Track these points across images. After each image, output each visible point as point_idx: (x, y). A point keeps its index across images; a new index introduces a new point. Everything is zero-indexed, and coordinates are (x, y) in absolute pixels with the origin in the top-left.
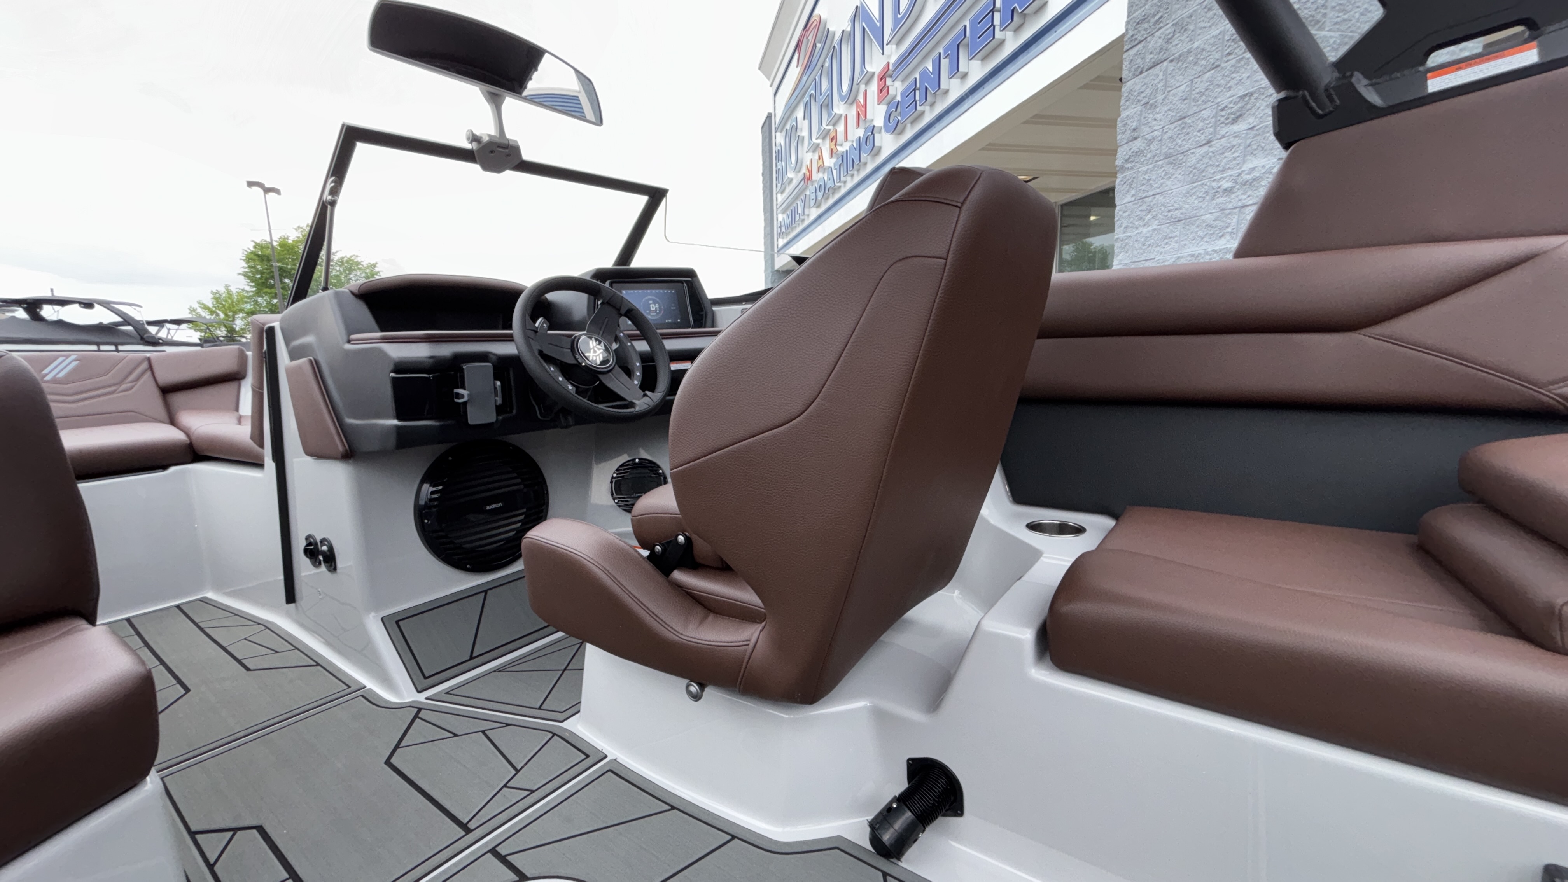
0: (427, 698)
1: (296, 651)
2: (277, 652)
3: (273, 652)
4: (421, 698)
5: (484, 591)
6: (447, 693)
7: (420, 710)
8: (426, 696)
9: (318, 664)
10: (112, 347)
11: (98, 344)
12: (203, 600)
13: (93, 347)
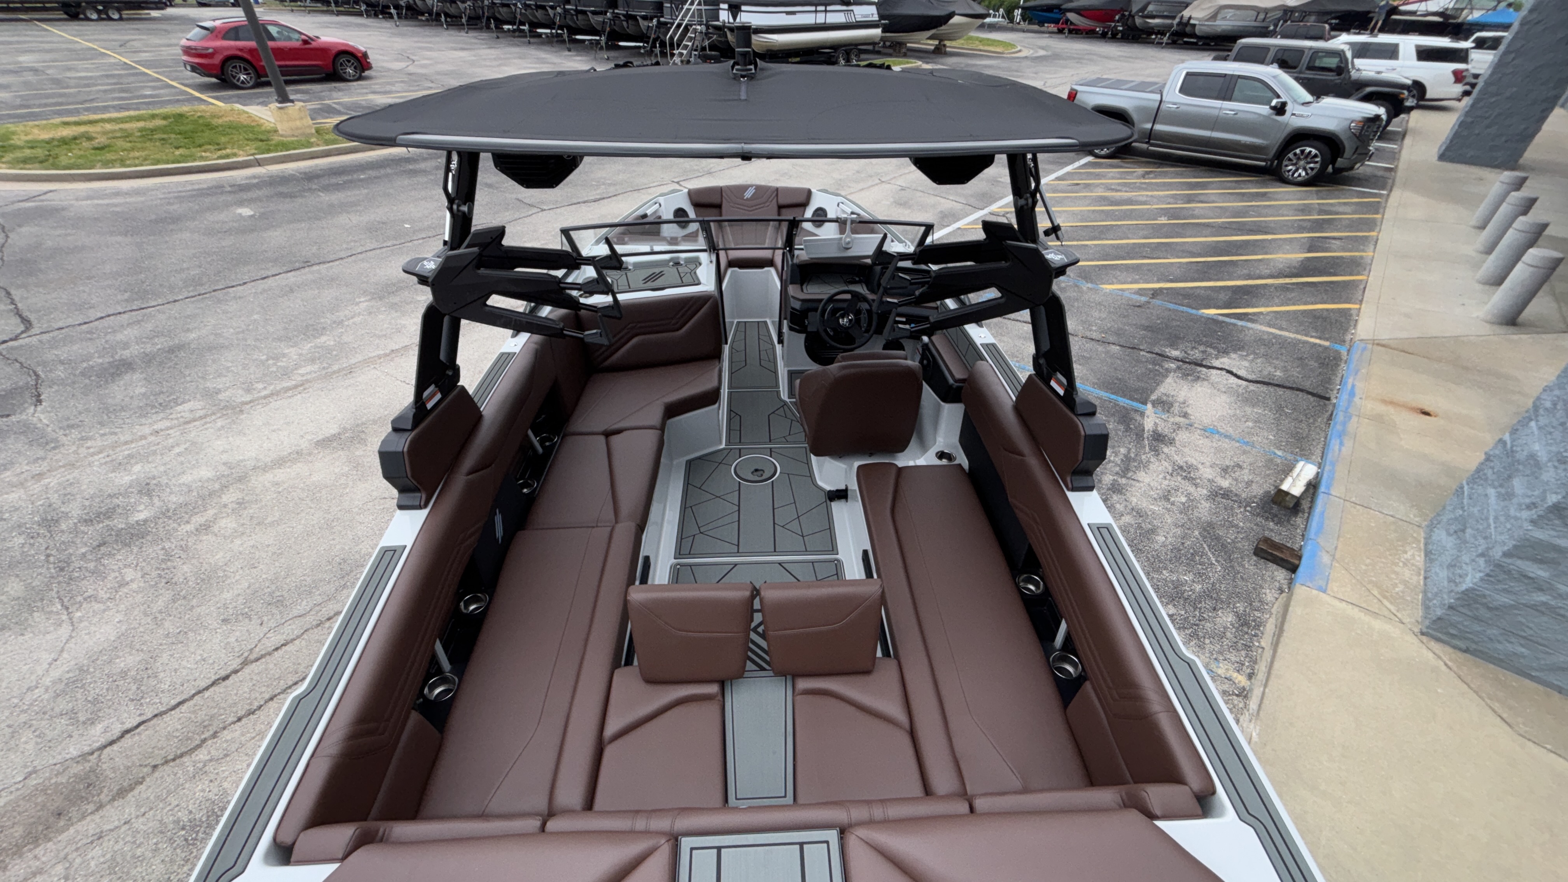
1: (774, 364)
3: (769, 361)
7: (785, 404)
9: (775, 373)
10: (823, 8)
11: (816, 5)
12: (765, 323)
13: (813, 8)
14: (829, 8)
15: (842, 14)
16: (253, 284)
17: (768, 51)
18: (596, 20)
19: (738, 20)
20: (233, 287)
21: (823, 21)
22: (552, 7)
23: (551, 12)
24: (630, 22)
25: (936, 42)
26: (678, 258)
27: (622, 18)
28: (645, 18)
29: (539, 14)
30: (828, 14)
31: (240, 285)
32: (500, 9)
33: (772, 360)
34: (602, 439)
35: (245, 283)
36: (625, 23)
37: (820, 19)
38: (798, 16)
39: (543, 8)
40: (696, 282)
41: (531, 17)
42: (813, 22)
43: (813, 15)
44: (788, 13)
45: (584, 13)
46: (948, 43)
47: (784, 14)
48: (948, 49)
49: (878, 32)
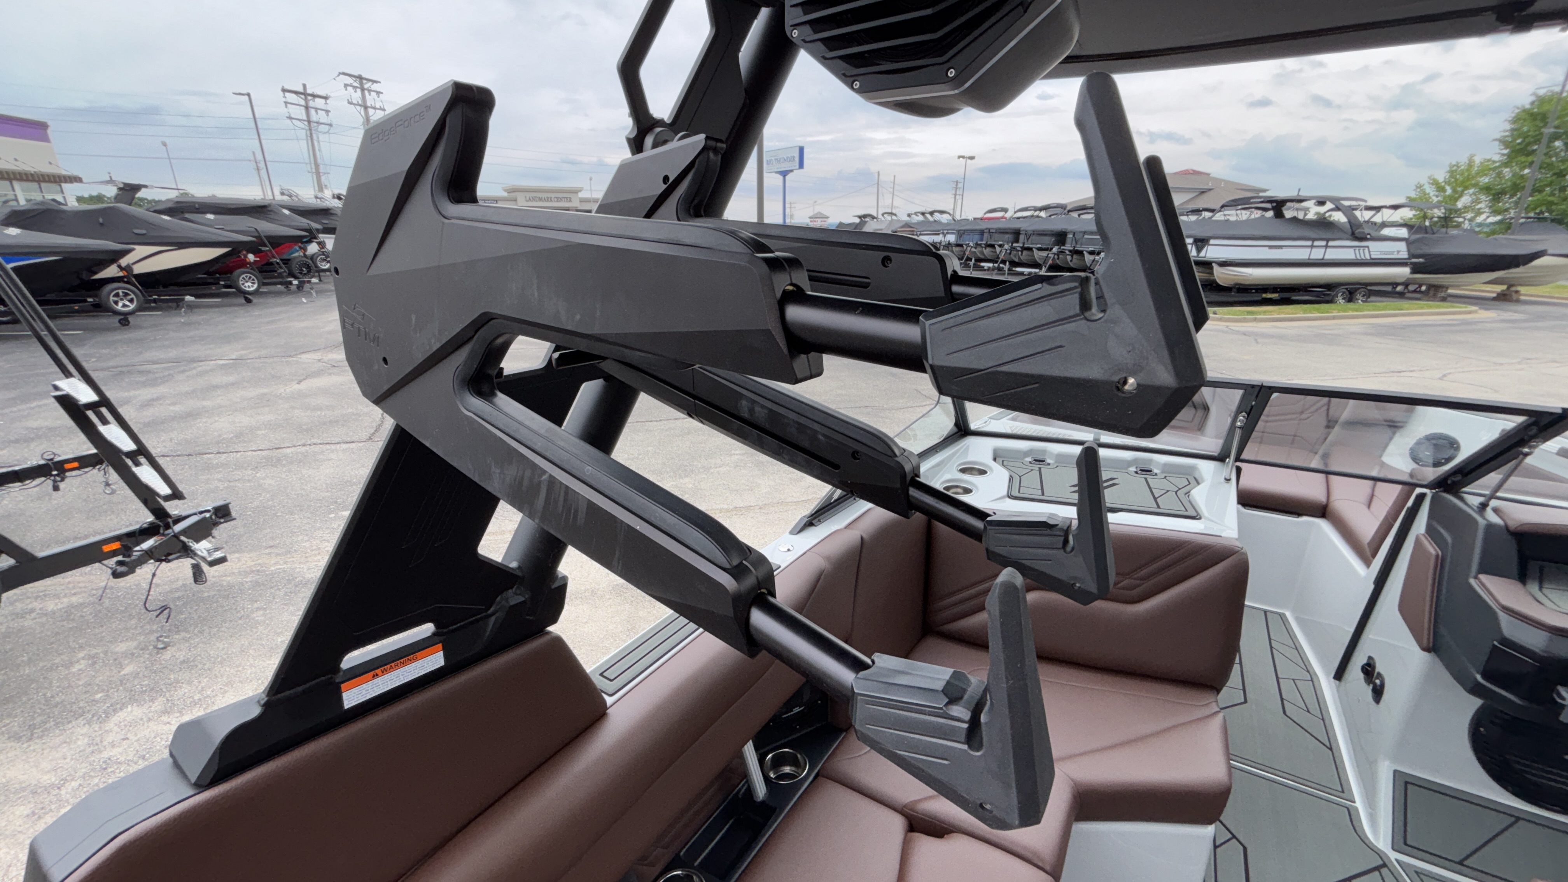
0: (1397, 860)
1: (1322, 721)
2: (1308, 711)
3: (1305, 709)
4: (1393, 856)
5: (1517, 818)
6: (1416, 872)
7: (1384, 865)
8: (1398, 858)
9: (1331, 749)
10: (1323, 243)
11: (1314, 240)
12: (1282, 617)
13: (1309, 243)
14: (1331, 243)
15: (1352, 250)
16: (665, 422)
17: (1237, 284)
18: (1038, 255)
19: (1202, 254)
20: (651, 421)
21: (1321, 257)
22: (1000, 246)
23: (998, 249)
24: (1075, 256)
25: (1500, 288)
26: (1150, 461)
27: (1067, 252)
28: (1091, 253)
29: (987, 252)
30: (1329, 250)
31: (657, 421)
32: (954, 248)
33: (1316, 711)
34: (897, 823)
35: (661, 420)
36: (1069, 258)
37: (1317, 254)
38: (1285, 250)
39: (993, 246)
40: (1191, 513)
41: (979, 254)
42: (1306, 257)
43: (1308, 250)
44: (1271, 247)
45: (1030, 249)
46: (1523, 290)
47: (1267, 248)
48: (1522, 298)
49: (1406, 271)
